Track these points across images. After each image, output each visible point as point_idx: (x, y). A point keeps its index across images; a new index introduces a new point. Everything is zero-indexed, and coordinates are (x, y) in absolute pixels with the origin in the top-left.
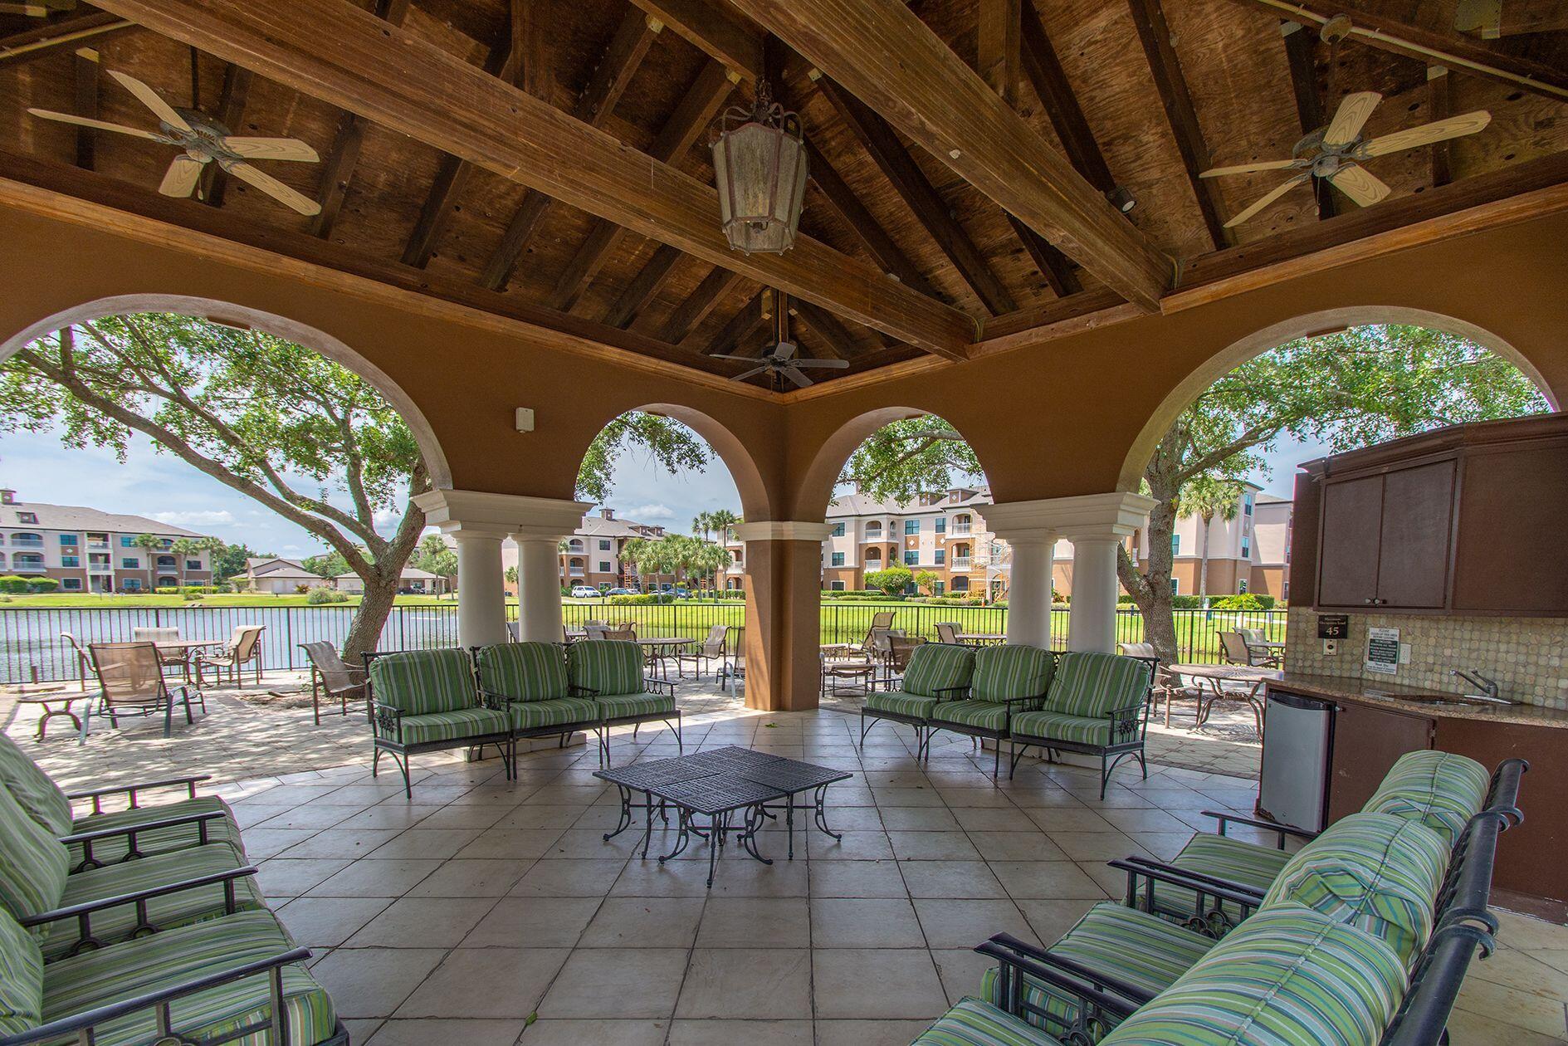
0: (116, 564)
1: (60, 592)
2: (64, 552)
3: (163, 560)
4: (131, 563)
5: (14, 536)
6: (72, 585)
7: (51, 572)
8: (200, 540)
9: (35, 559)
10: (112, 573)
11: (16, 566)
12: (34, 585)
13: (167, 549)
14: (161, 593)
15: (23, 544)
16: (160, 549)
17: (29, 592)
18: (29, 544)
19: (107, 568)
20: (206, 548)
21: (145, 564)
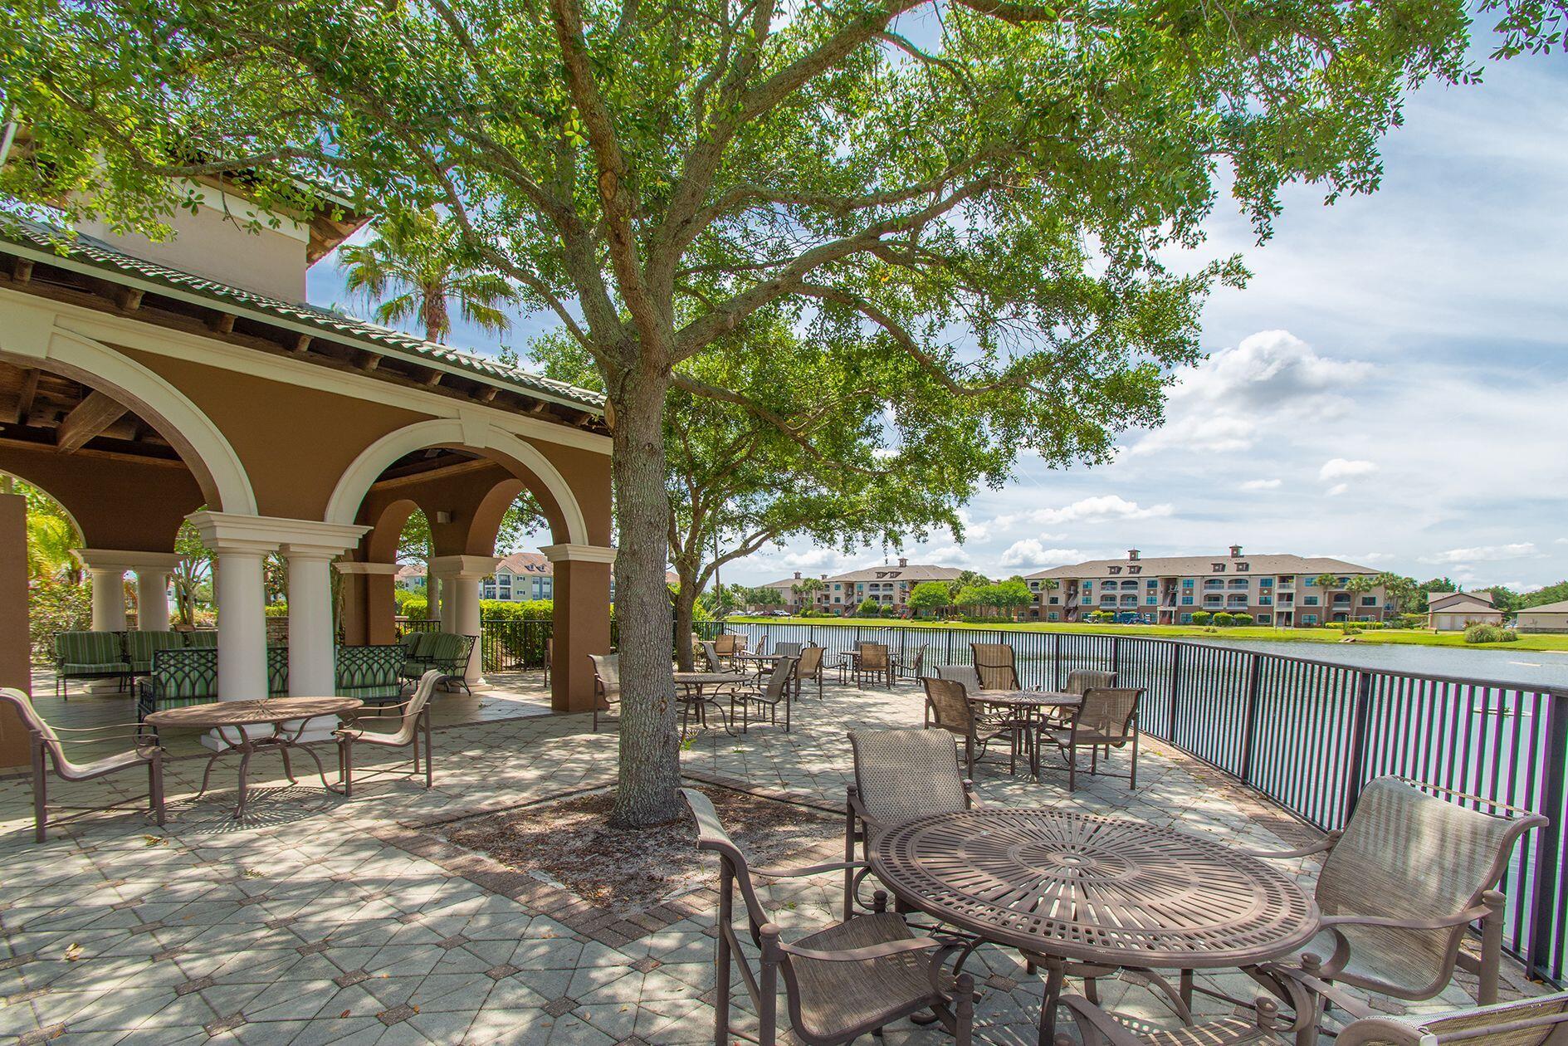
0: (1298, 601)
1: (1255, 625)
2: (1262, 593)
3: (1339, 598)
4: (1311, 601)
5: (1230, 582)
6: (1265, 620)
7: (1251, 610)
8: (1375, 577)
9: (1242, 598)
10: (1293, 610)
11: (1229, 605)
12: (1238, 620)
13: (1343, 586)
14: (1328, 627)
15: (1237, 587)
16: (1336, 587)
17: (1232, 625)
18: (1240, 587)
19: (1289, 605)
20: (1380, 584)
21: (1322, 602)
